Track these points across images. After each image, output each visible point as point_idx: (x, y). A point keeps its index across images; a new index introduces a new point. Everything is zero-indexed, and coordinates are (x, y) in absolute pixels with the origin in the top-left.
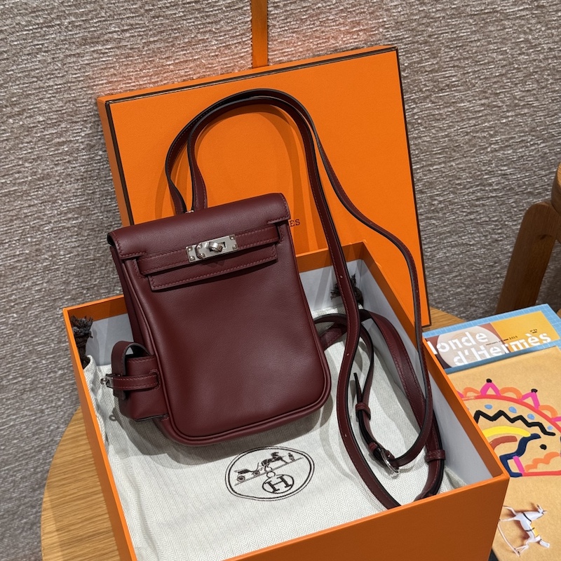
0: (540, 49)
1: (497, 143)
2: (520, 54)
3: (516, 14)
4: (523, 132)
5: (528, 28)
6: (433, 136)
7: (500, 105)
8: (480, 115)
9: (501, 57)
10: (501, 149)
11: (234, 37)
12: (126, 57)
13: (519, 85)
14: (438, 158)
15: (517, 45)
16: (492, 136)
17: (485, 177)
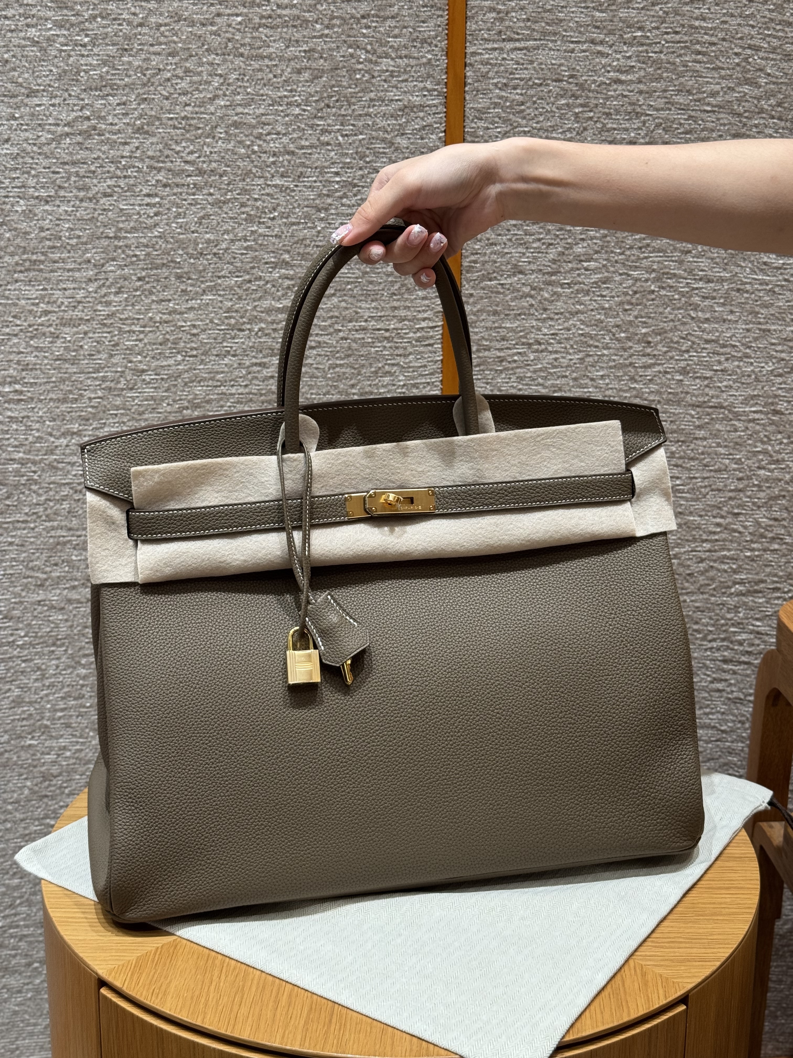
0: (783, 466)
1: (741, 583)
2: (759, 468)
3: (748, 416)
4: (776, 575)
5: (765, 436)
7: (741, 529)
8: (717, 537)
9: (736, 466)
10: (749, 593)
11: (423, 375)
12: (311, 377)
13: (762, 509)
15: (755, 456)
16: (735, 572)
17: (732, 629)
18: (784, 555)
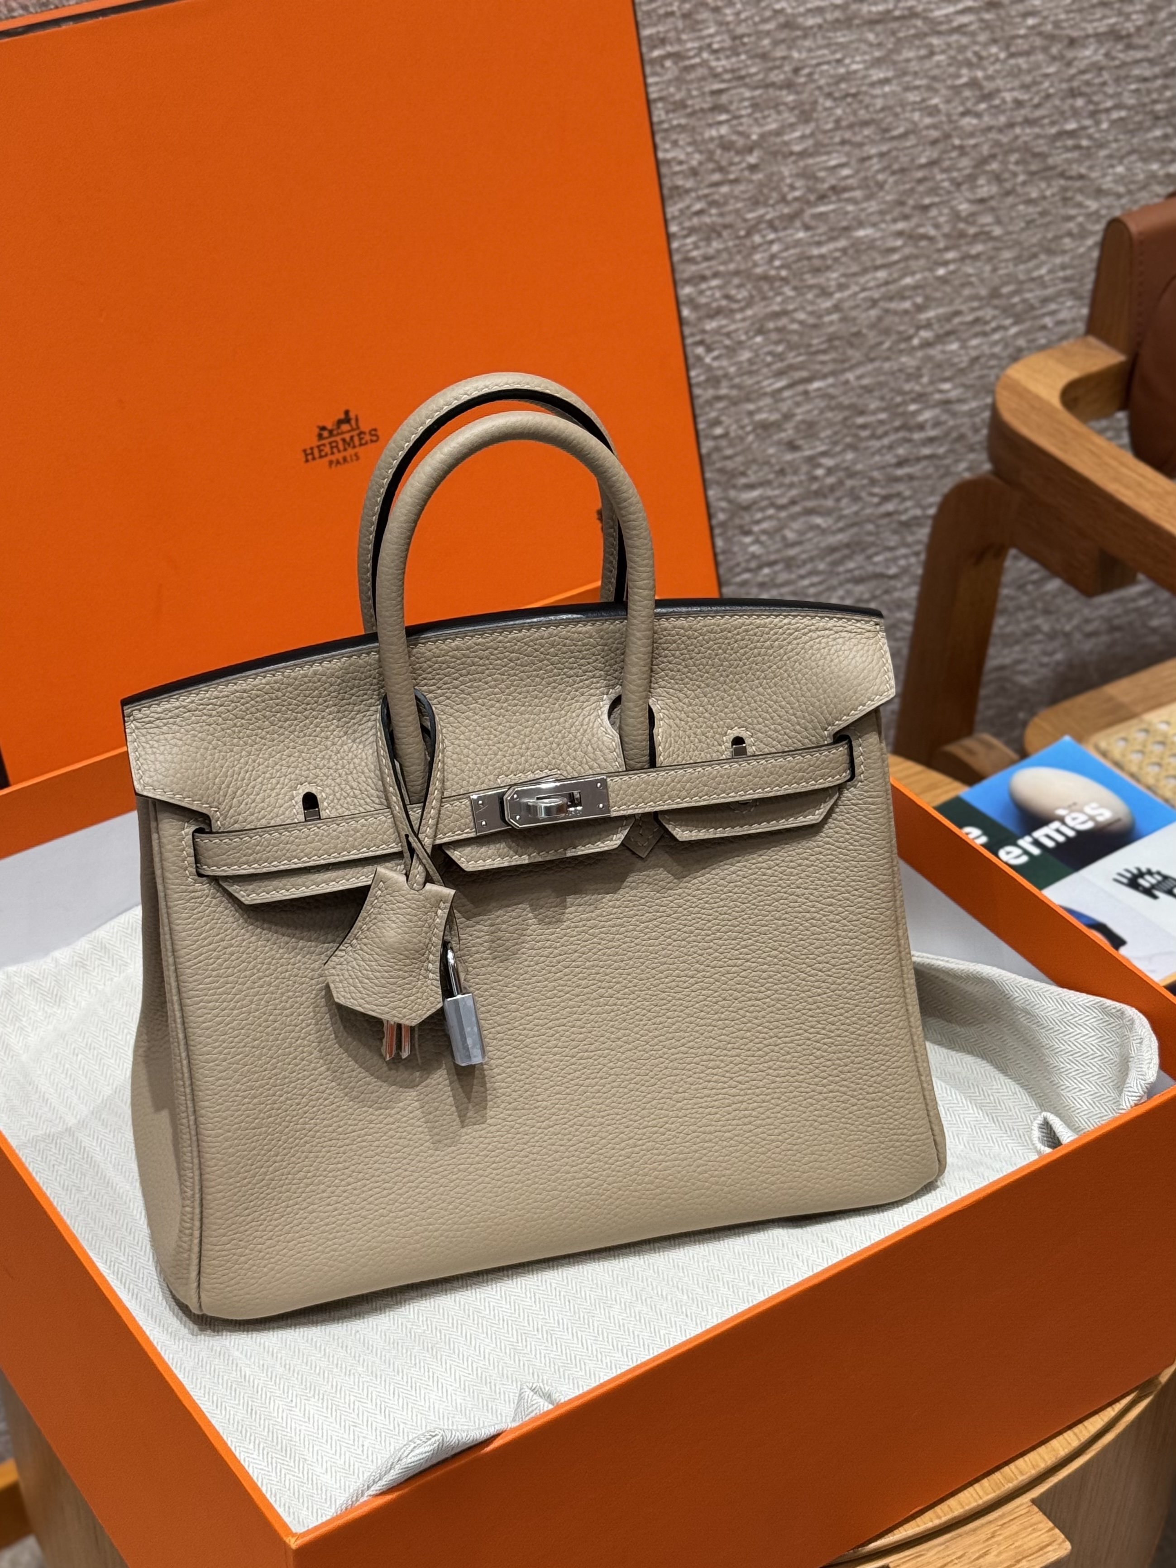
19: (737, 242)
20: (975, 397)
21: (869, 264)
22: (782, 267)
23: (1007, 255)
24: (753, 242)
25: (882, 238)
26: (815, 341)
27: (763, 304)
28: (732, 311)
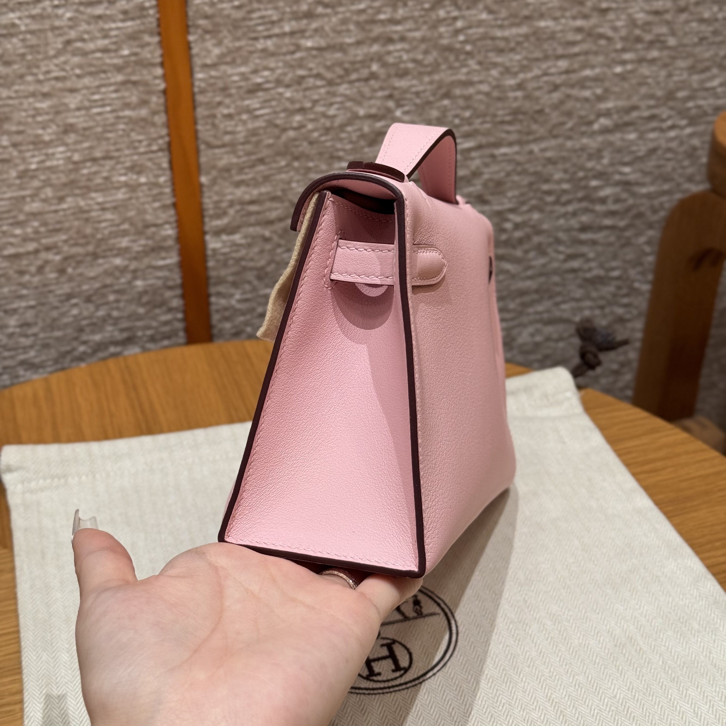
1: (608, 114)
4: (652, 96)
6: (494, 83)
7: (610, 33)
8: (576, 49)
10: (617, 127)
14: (508, 132)
16: (600, 99)
17: (594, 183)
18: (665, 66)
19: (423, 13)
20: (653, 183)
21: (550, 52)
22: (466, 42)
23: (681, 64)
24: (438, 16)
25: (562, 31)
26: (500, 113)
27: (449, 72)
28: (421, 74)
